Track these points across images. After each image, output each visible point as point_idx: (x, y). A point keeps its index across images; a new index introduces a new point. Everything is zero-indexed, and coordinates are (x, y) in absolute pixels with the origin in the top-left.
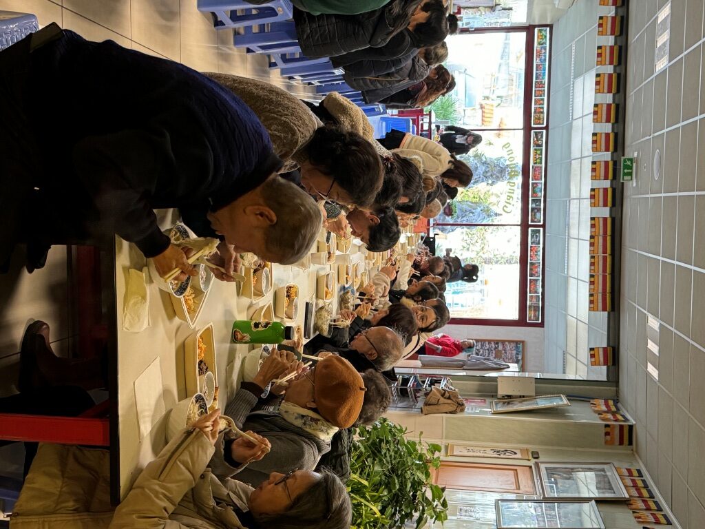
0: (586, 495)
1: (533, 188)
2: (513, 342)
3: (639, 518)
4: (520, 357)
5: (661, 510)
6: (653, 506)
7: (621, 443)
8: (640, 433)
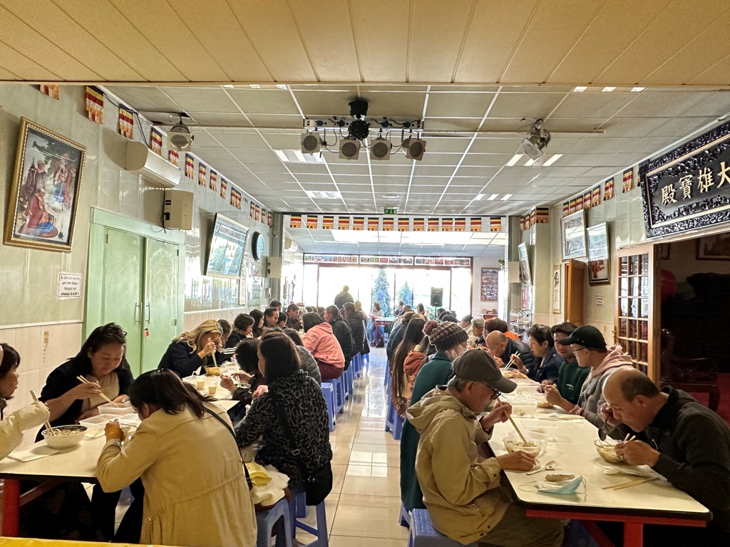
0: (583, 233)
1: (392, 262)
2: (482, 274)
3: (596, 203)
5: (590, 192)
6: (588, 195)
7: (547, 214)
8: (542, 204)
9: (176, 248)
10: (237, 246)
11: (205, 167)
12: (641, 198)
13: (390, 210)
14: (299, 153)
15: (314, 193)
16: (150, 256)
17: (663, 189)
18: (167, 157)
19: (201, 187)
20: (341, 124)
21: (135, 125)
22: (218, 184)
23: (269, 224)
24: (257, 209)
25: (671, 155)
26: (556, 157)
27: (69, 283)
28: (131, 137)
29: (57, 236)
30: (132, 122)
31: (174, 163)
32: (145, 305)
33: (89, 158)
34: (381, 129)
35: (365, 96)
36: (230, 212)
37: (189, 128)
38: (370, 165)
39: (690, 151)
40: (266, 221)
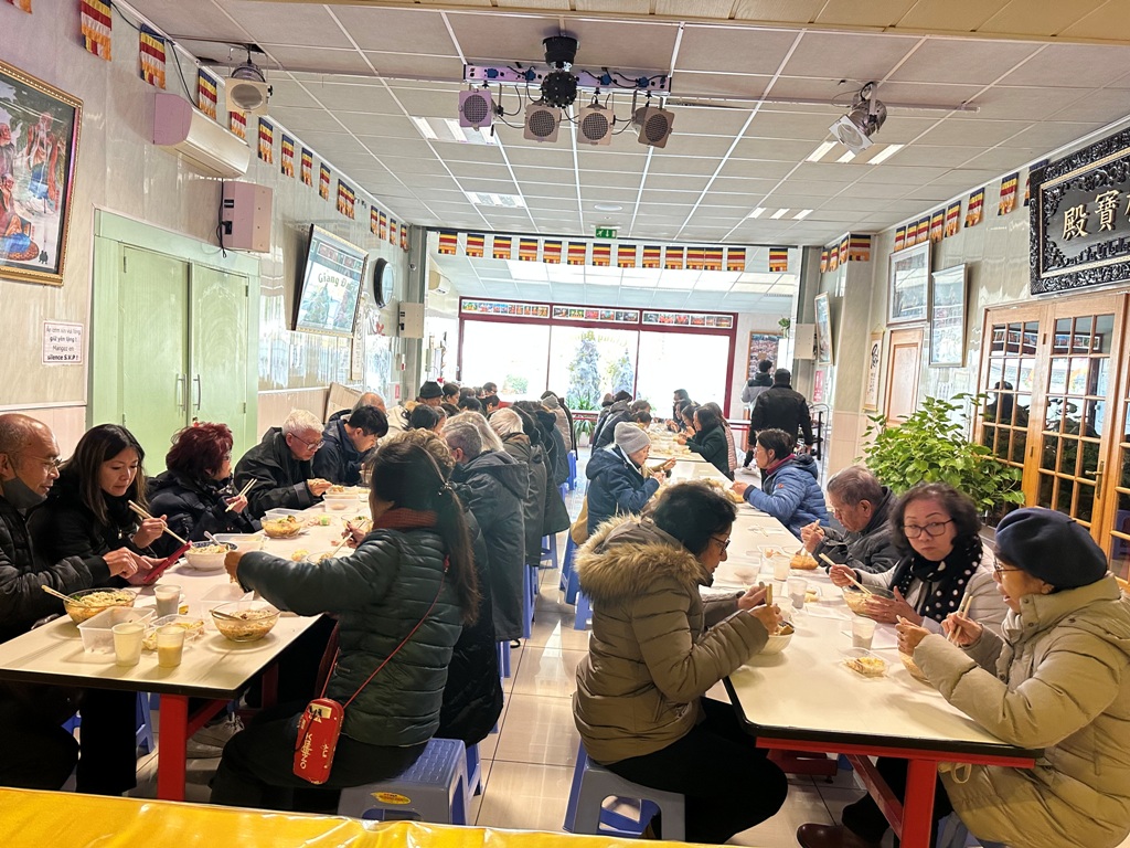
0: (926, 280)
1: (606, 318)
2: (751, 342)
3: (952, 231)
4: (767, 336)
5: (944, 210)
6: (940, 217)
7: (868, 246)
8: (859, 228)
9: (244, 282)
10: (349, 280)
11: (292, 142)
12: (1029, 224)
13: (605, 230)
14: (454, 125)
15: (479, 196)
16: (200, 295)
17: (1066, 213)
18: (226, 124)
19: (288, 178)
20: (529, 77)
21: (169, 62)
22: (315, 173)
23: (402, 246)
24: (383, 219)
25: (1086, 154)
26: (892, 149)
27: (61, 339)
28: (162, 86)
29: (38, 258)
30: (162, 58)
31: (239, 134)
32: (192, 379)
33: (89, 117)
34: (598, 89)
35: (571, 28)
36: (336, 221)
37: (264, 71)
38: (575, 151)
39: (1119, 149)
40: (398, 241)
